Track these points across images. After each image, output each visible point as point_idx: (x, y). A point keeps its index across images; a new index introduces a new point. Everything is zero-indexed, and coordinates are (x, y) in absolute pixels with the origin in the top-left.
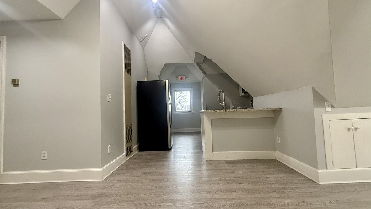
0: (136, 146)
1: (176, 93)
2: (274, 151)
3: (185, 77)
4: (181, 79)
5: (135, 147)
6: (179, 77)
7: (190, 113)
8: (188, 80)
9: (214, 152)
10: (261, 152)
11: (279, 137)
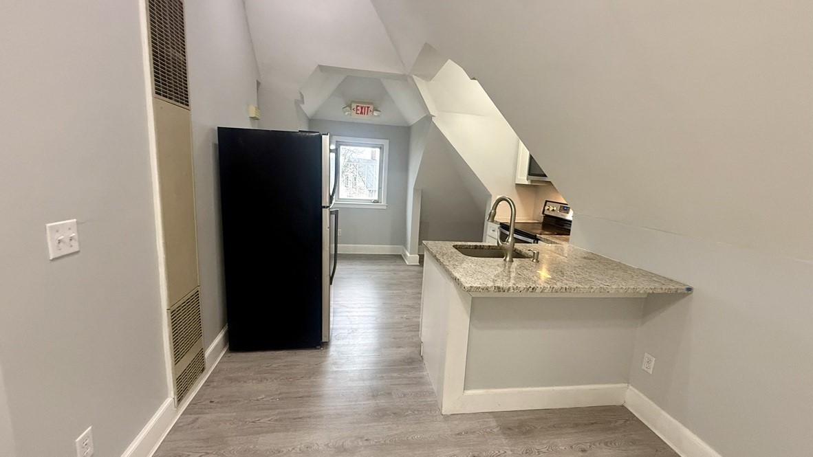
0: (219, 338)
1: (341, 147)
2: (624, 385)
3: (371, 108)
4: (359, 112)
5: (214, 345)
6: (354, 106)
7: (376, 206)
8: (378, 116)
9: (469, 392)
10: (593, 390)
11: (654, 359)
